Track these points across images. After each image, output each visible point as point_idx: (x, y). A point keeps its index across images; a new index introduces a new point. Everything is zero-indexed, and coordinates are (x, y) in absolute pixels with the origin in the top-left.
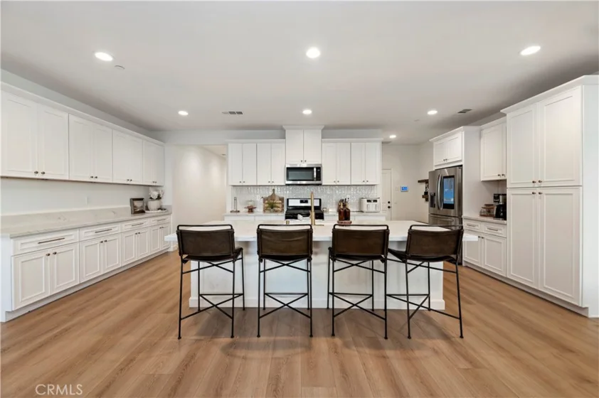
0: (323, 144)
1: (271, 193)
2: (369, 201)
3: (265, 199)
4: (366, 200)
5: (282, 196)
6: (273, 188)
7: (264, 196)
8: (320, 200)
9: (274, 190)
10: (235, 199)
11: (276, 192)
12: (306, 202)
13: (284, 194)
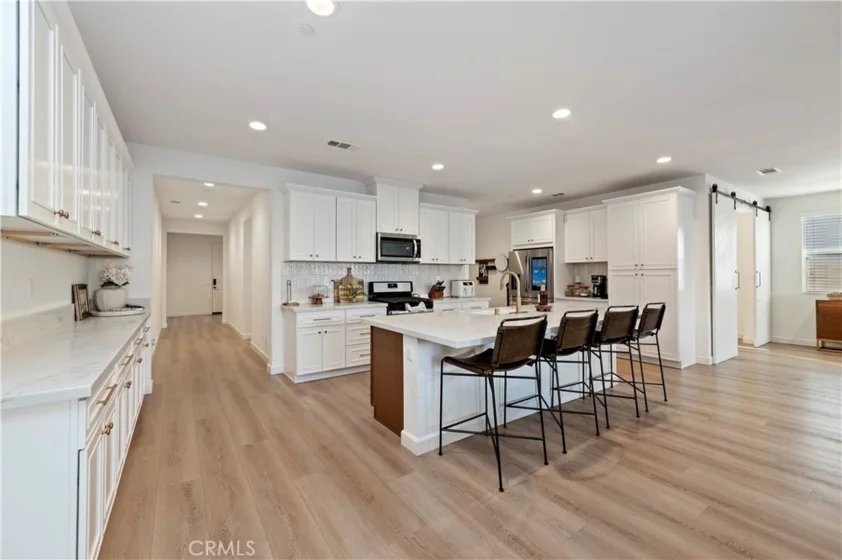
0: (422, 210)
1: (344, 273)
2: (465, 284)
3: (337, 284)
4: (461, 283)
5: (360, 278)
6: (348, 266)
7: (335, 279)
8: (411, 283)
9: (349, 270)
10: (289, 284)
11: (353, 272)
12: (396, 286)
13: (363, 275)
